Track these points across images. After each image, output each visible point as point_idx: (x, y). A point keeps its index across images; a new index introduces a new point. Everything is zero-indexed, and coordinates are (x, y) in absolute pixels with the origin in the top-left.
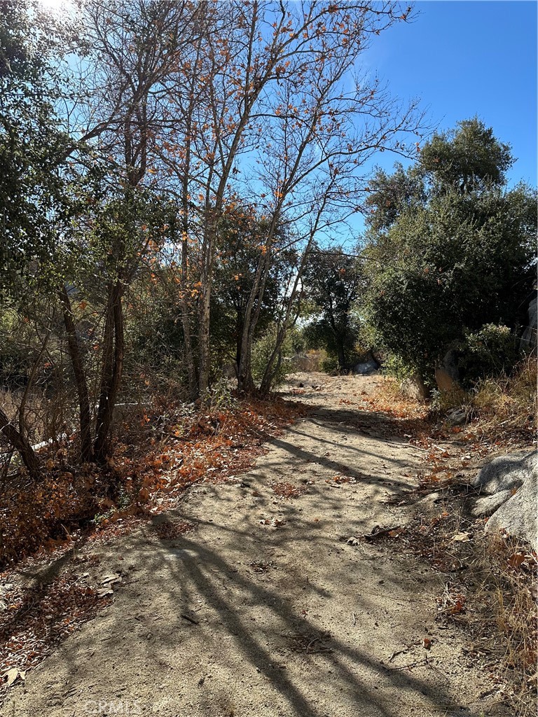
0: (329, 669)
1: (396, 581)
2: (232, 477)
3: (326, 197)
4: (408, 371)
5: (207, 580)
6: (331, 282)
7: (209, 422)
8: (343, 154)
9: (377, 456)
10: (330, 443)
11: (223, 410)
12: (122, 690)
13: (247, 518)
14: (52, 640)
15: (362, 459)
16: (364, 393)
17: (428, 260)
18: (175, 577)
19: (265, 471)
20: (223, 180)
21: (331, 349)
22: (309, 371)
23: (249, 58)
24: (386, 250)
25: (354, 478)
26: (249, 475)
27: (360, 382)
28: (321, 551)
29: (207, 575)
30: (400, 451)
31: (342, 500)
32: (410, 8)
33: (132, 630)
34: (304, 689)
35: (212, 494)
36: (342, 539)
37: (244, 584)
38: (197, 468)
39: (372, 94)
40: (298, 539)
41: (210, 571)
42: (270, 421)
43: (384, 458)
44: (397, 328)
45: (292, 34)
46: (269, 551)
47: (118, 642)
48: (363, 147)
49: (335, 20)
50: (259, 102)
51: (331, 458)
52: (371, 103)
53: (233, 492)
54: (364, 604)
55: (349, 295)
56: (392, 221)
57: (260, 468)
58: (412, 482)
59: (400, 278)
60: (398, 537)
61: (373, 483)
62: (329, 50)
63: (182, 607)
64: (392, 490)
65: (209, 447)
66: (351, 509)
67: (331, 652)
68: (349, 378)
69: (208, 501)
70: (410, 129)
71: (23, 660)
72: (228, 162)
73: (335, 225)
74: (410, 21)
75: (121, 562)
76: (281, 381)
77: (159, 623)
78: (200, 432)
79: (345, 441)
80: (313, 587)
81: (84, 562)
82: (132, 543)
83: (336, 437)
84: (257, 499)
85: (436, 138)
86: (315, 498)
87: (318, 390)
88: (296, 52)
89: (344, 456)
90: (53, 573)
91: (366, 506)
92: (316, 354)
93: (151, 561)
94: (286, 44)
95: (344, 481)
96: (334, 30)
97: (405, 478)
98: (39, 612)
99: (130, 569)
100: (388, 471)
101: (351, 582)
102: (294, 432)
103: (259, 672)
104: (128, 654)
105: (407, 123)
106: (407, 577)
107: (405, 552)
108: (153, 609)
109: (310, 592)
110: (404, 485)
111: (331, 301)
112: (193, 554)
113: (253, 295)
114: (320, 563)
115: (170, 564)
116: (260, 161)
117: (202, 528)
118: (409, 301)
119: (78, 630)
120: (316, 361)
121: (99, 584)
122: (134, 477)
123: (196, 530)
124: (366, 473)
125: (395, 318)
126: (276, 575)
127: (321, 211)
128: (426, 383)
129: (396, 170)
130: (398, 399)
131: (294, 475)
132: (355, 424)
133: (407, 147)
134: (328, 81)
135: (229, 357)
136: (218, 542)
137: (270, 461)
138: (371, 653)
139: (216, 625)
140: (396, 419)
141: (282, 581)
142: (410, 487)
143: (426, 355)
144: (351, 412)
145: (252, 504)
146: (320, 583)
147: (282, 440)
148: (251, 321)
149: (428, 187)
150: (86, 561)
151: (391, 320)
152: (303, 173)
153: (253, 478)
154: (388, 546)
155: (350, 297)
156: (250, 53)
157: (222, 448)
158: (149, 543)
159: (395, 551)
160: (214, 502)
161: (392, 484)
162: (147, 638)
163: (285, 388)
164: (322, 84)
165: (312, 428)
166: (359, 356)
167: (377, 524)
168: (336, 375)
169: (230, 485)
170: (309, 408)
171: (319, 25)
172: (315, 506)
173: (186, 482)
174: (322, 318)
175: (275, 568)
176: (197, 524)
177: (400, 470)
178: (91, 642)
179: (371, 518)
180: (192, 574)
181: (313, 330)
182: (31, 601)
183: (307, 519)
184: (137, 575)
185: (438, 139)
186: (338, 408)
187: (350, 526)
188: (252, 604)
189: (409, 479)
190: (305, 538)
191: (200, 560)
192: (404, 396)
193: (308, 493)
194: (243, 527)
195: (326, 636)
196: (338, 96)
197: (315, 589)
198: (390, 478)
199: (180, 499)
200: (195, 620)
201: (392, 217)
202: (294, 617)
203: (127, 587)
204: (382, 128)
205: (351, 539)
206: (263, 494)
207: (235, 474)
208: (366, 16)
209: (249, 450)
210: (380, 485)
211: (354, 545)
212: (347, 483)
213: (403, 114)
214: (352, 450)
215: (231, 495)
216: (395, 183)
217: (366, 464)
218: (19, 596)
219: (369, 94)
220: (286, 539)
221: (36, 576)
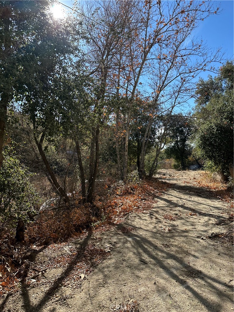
0: (204, 284)
1: (225, 254)
2: (145, 211)
3: (179, 92)
4: (216, 168)
5: (146, 249)
6: (178, 129)
7: (130, 189)
8: (186, 73)
9: (207, 205)
10: (184, 199)
11: (136, 184)
12: (125, 284)
13: (155, 227)
14: (93, 266)
15: (200, 206)
16: (194, 178)
17: (225, 118)
18: (133, 247)
19: (158, 209)
20: (135, 87)
21: (177, 159)
22: (167, 169)
23: (146, 35)
24: (205, 114)
25: (198, 214)
26: (151, 211)
27: (192, 174)
28: (190, 241)
29: (146, 247)
30: (217, 203)
31: (195, 222)
32: (218, 8)
33: (122, 264)
34: (196, 289)
35: (138, 217)
36: (198, 237)
37: (162, 251)
38: (129, 207)
39: (200, 46)
40: (179, 236)
41: (147, 246)
42: (155, 189)
43: (210, 206)
44: (212, 149)
45: (164, 24)
46: (168, 240)
47: (118, 268)
48: (195, 70)
49: (183, 16)
50: (151, 54)
51: (186, 205)
52: (199, 50)
53: (147, 217)
54: (213, 262)
55: (186, 134)
56: (207, 101)
57: (155, 208)
58: (225, 216)
59: (213, 126)
60: (223, 237)
61: (207, 216)
62: (181, 29)
63: (139, 258)
64: (217, 219)
65: (132, 199)
66: (200, 226)
67: (203, 278)
68: (186, 172)
69: (137, 220)
70: (217, 61)
71: (84, 272)
72: (137, 80)
73: (182, 104)
74: (218, 14)
75: (110, 240)
76: (155, 173)
77: (132, 262)
78: (127, 193)
79: (191, 199)
80: (190, 254)
81: (96, 239)
82: (113, 234)
83: (187, 197)
84: (157, 220)
85: (228, 63)
86: (183, 221)
87: (172, 177)
88: (166, 31)
89: (191, 205)
90: (85, 243)
91: (206, 224)
92: (169, 161)
93: (122, 240)
94: (162, 28)
95: (194, 215)
96: (183, 20)
97: (222, 214)
98: (84, 256)
99: (114, 243)
100: (213, 211)
101: (206, 253)
102: (167, 194)
103: (176, 282)
104: (124, 272)
105: (216, 58)
106: (230, 253)
107: (227, 243)
108: (128, 257)
109: (189, 256)
110: (221, 217)
111: (177, 137)
112: (138, 239)
113: (145, 135)
114: (191, 246)
115: (130, 242)
116: (150, 78)
117: (138, 230)
118: (217, 137)
119: (101, 263)
120: (170, 164)
121: (104, 248)
122: (104, 209)
123: (136, 230)
124: (203, 212)
125: (211, 144)
126: (174, 249)
127: (177, 98)
128: (225, 174)
129: (209, 79)
130: (211, 181)
131: (171, 211)
132: (194, 192)
133: (216, 69)
134: (179, 42)
135: (134, 162)
136: (146, 235)
137: (159, 206)
138: (220, 279)
139: (155, 265)
140: (212, 190)
141: (177, 251)
142: (224, 218)
143: (225, 161)
144: (190, 187)
145: (156, 222)
146: (193, 253)
147: (162, 197)
148: (145, 146)
149: (224, 85)
150: (97, 239)
151: (209, 145)
152: (168, 82)
153: (154, 212)
154: (219, 241)
155: (186, 135)
156: (146, 33)
157: (137, 199)
158: (119, 234)
159: (222, 243)
160: (140, 220)
161: (216, 217)
162: (129, 267)
163: (157, 176)
164: (177, 44)
165: (175, 193)
166: (191, 162)
167: (212, 232)
168: (180, 170)
169: (145, 214)
170: (171, 184)
171: (176, 19)
172: (183, 224)
173: (126, 212)
174: (173, 145)
175: (173, 246)
176: (135, 228)
177: (218, 211)
178: (108, 267)
179: (209, 230)
180: (140, 246)
181: (169, 150)
182: (80, 252)
183: (181, 229)
184: (118, 245)
185: (229, 63)
186: (183, 185)
187: (201, 232)
188: (167, 258)
189: (223, 215)
190: (182, 236)
191: (142, 241)
192: (214, 180)
193: (179, 219)
194: (154, 230)
195: (200, 272)
196: (184, 48)
197: (191, 255)
198: (215, 214)
199: (125, 219)
200: (146, 262)
201: (207, 99)
202: (185, 264)
203: (115, 249)
204: (204, 61)
205: (203, 237)
206: (160, 218)
207: (146, 210)
208: (197, 13)
209: (149, 201)
210: (211, 217)
211: (204, 240)
212: (195, 216)
213: (214, 54)
214: (195, 203)
215: (146, 218)
216: (208, 84)
217: (203, 208)
218: (75, 250)
219: (198, 47)
220: (174, 236)
221: (79, 243)
